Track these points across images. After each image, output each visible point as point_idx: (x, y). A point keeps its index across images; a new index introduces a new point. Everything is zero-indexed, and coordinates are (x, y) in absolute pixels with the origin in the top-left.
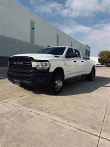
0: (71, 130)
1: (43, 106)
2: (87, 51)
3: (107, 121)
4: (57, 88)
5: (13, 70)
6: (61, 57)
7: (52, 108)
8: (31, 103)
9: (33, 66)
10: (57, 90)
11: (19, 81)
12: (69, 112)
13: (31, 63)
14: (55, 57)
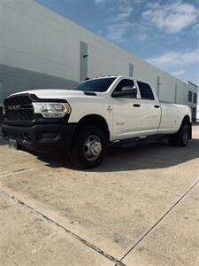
0: (63, 241)
1: (44, 189)
2: (190, 92)
3: (162, 227)
4: (90, 157)
5: (10, 121)
6: (100, 96)
7: (59, 194)
8: (26, 182)
9: (36, 112)
10: (90, 159)
11: (15, 141)
12: (87, 203)
13: (32, 106)
14: (86, 94)
